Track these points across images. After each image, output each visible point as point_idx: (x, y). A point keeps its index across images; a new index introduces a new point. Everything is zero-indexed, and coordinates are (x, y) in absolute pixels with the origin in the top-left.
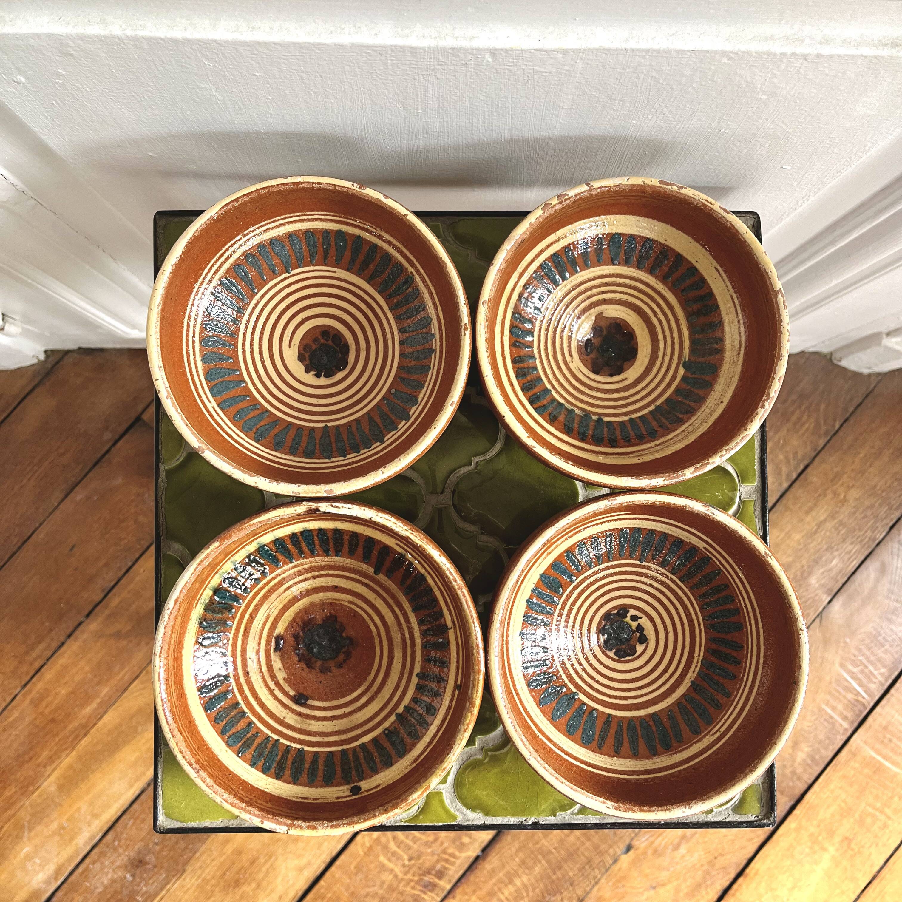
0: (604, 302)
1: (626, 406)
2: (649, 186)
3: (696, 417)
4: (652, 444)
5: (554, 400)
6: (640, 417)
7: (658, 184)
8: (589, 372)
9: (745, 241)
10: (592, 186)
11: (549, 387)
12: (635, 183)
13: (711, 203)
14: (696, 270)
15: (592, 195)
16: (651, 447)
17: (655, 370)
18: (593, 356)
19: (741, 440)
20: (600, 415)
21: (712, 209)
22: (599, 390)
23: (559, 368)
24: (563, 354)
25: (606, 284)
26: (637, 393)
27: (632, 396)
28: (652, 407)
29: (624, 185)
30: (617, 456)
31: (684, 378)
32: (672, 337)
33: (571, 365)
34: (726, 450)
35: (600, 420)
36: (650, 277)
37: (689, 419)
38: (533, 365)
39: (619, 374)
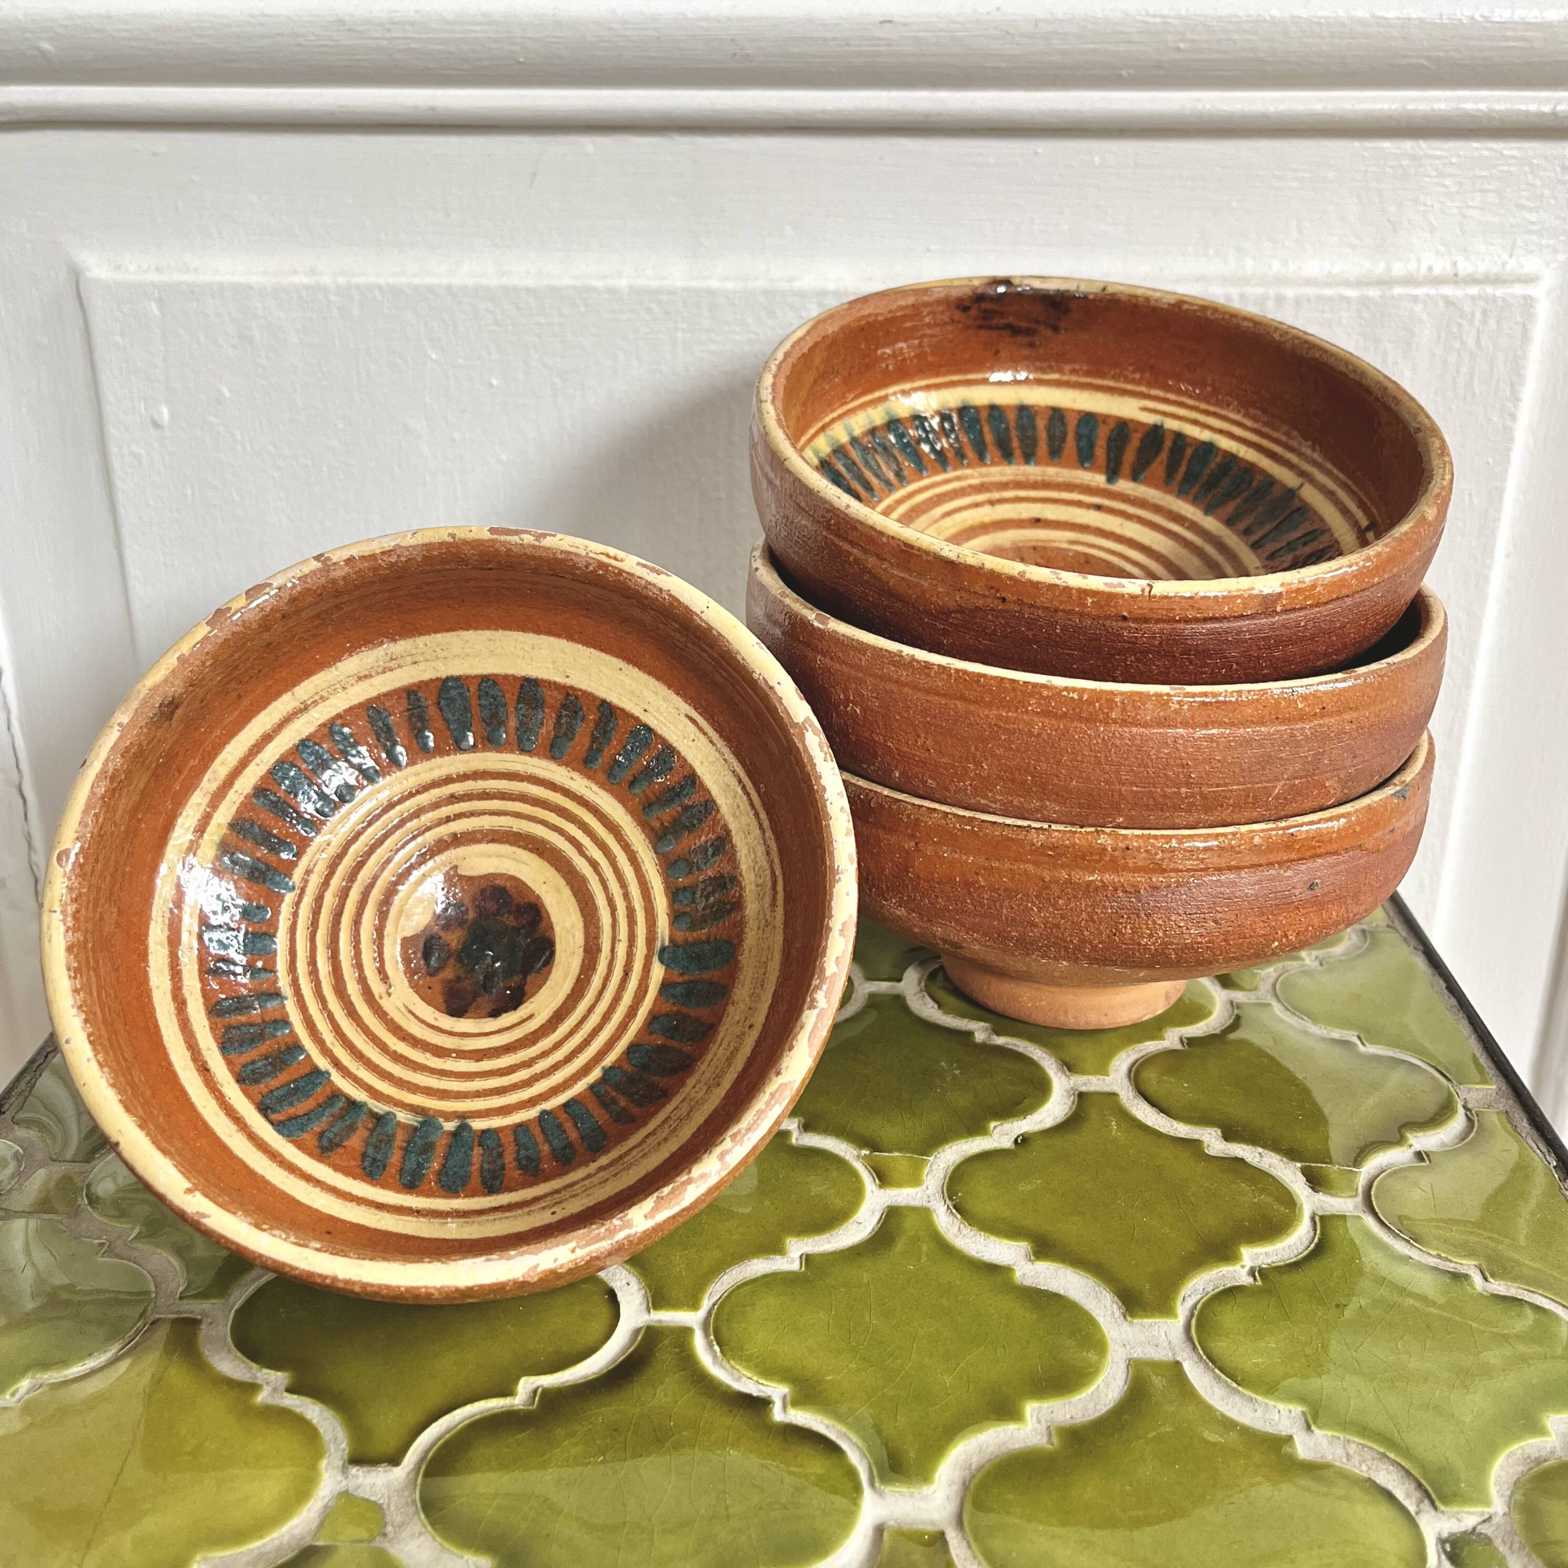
0: (457, 840)
1: (528, 1083)
2: (465, 542)
3: (697, 1075)
4: (593, 1167)
5: (337, 1094)
6: (566, 1105)
7: (487, 536)
8: (438, 1014)
9: (710, 628)
10: (328, 559)
11: (322, 1063)
12: (433, 540)
13: (615, 558)
14: (649, 730)
15: (334, 581)
16: (589, 1176)
17: (596, 981)
18: (448, 973)
19: (768, 1104)
20: (463, 1116)
21: (621, 572)
22: (462, 1054)
23: (352, 1012)
24: (362, 980)
25: (453, 799)
26: (557, 1046)
27: (544, 1054)
28: (596, 1074)
29: (407, 548)
30: (499, 1215)
31: (665, 986)
32: (626, 896)
33: (387, 1004)
34: (733, 1137)
35: (463, 1127)
36: (552, 766)
37: (682, 1083)
38: (277, 1016)
39: (515, 1008)
